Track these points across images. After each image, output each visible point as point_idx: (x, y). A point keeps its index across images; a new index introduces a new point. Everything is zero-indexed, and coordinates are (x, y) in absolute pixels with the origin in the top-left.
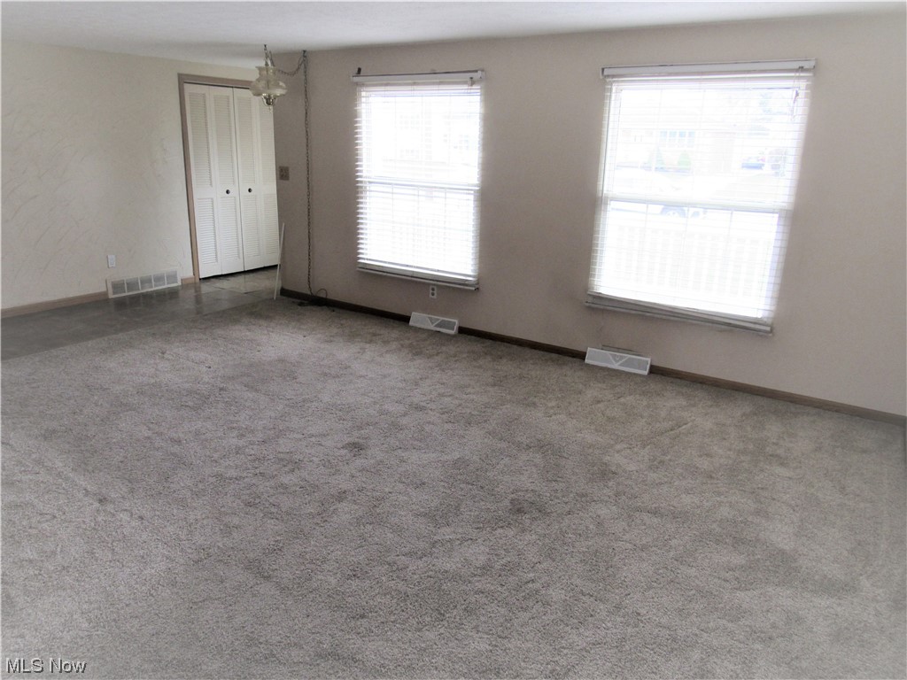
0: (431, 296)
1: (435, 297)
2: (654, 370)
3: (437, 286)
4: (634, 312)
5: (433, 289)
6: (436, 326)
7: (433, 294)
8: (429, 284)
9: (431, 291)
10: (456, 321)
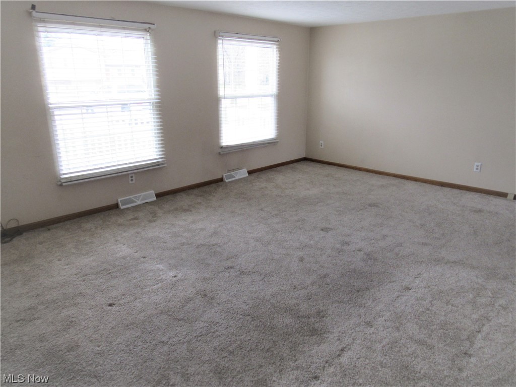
0: (131, 182)
1: (134, 182)
2: (250, 172)
3: (135, 173)
4: (240, 150)
5: (132, 177)
6: (141, 200)
7: (132, 180)
8: (128, 174)
9: (130, 179)
10: (153, 191)
